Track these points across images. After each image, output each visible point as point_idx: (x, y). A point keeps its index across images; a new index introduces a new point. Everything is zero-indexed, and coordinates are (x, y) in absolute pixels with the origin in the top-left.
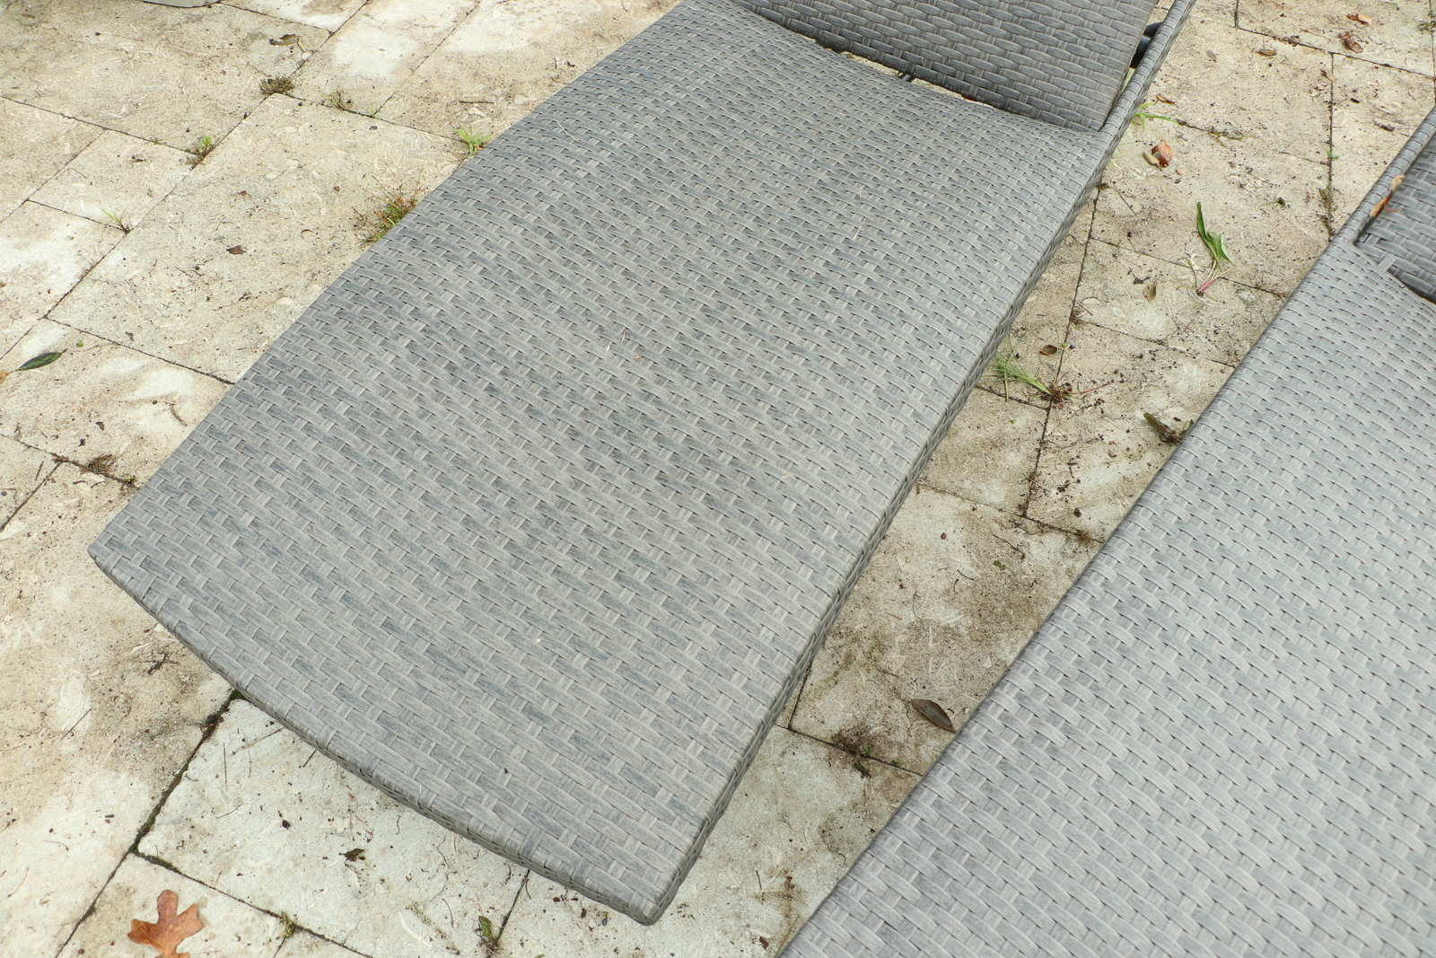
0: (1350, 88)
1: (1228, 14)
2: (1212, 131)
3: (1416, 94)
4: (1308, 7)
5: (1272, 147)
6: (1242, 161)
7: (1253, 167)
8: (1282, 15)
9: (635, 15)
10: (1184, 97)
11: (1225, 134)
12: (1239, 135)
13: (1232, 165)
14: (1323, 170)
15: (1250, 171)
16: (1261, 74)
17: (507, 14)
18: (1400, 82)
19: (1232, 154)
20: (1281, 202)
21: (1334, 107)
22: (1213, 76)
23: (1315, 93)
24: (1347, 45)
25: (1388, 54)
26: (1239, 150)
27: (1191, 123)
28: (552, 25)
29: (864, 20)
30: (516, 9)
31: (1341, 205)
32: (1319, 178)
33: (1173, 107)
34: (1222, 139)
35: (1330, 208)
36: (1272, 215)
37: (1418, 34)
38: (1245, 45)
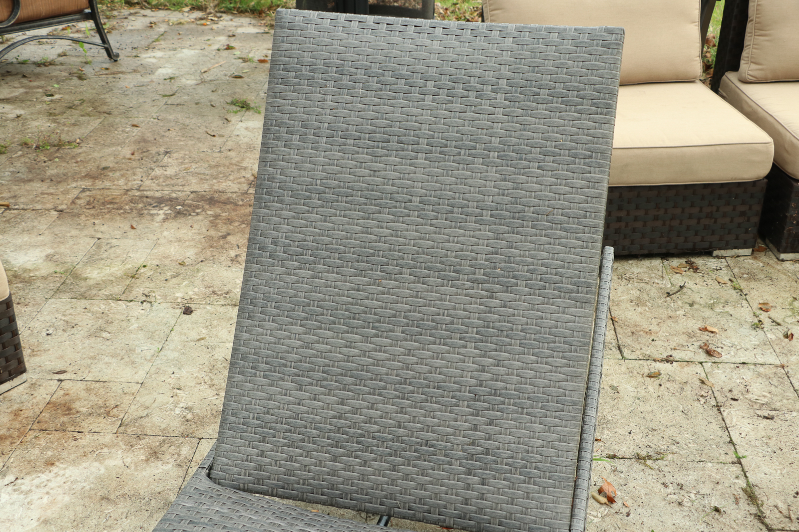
0: (726, 389)
1: (614, 349)
2: (639, 458)
3: (775, 382)
4: (668, 329)
5: (689, 459)
6: (672, 480)
7: (683, 482)
8: (653, 340)
9: (136, 470)
10: (606, 432)
11: (649, 457)
12: (659, 456)
13: (665, 485)
14: (736, 469)
15: (681, 487)
16: (656, 395)
17: (15, 496)
18: (759, 375)
19: (661, 475)
20: (717, 510)
21: (722, 409)
22: (621, 406)
23: (702, 401)
24: (709, 353)
25: (740, 353)
26: (666, 469)
27: (619, 454)
28: (60, 498)
29: (340, 479)
30: (23, 488)
31: (765, 499)
32: (737, 477)
33: (600, 444)
34: (649, 462)
35: (757, 505)
36: (715, 525)
37: (753, 332)
38: (635, 372)
